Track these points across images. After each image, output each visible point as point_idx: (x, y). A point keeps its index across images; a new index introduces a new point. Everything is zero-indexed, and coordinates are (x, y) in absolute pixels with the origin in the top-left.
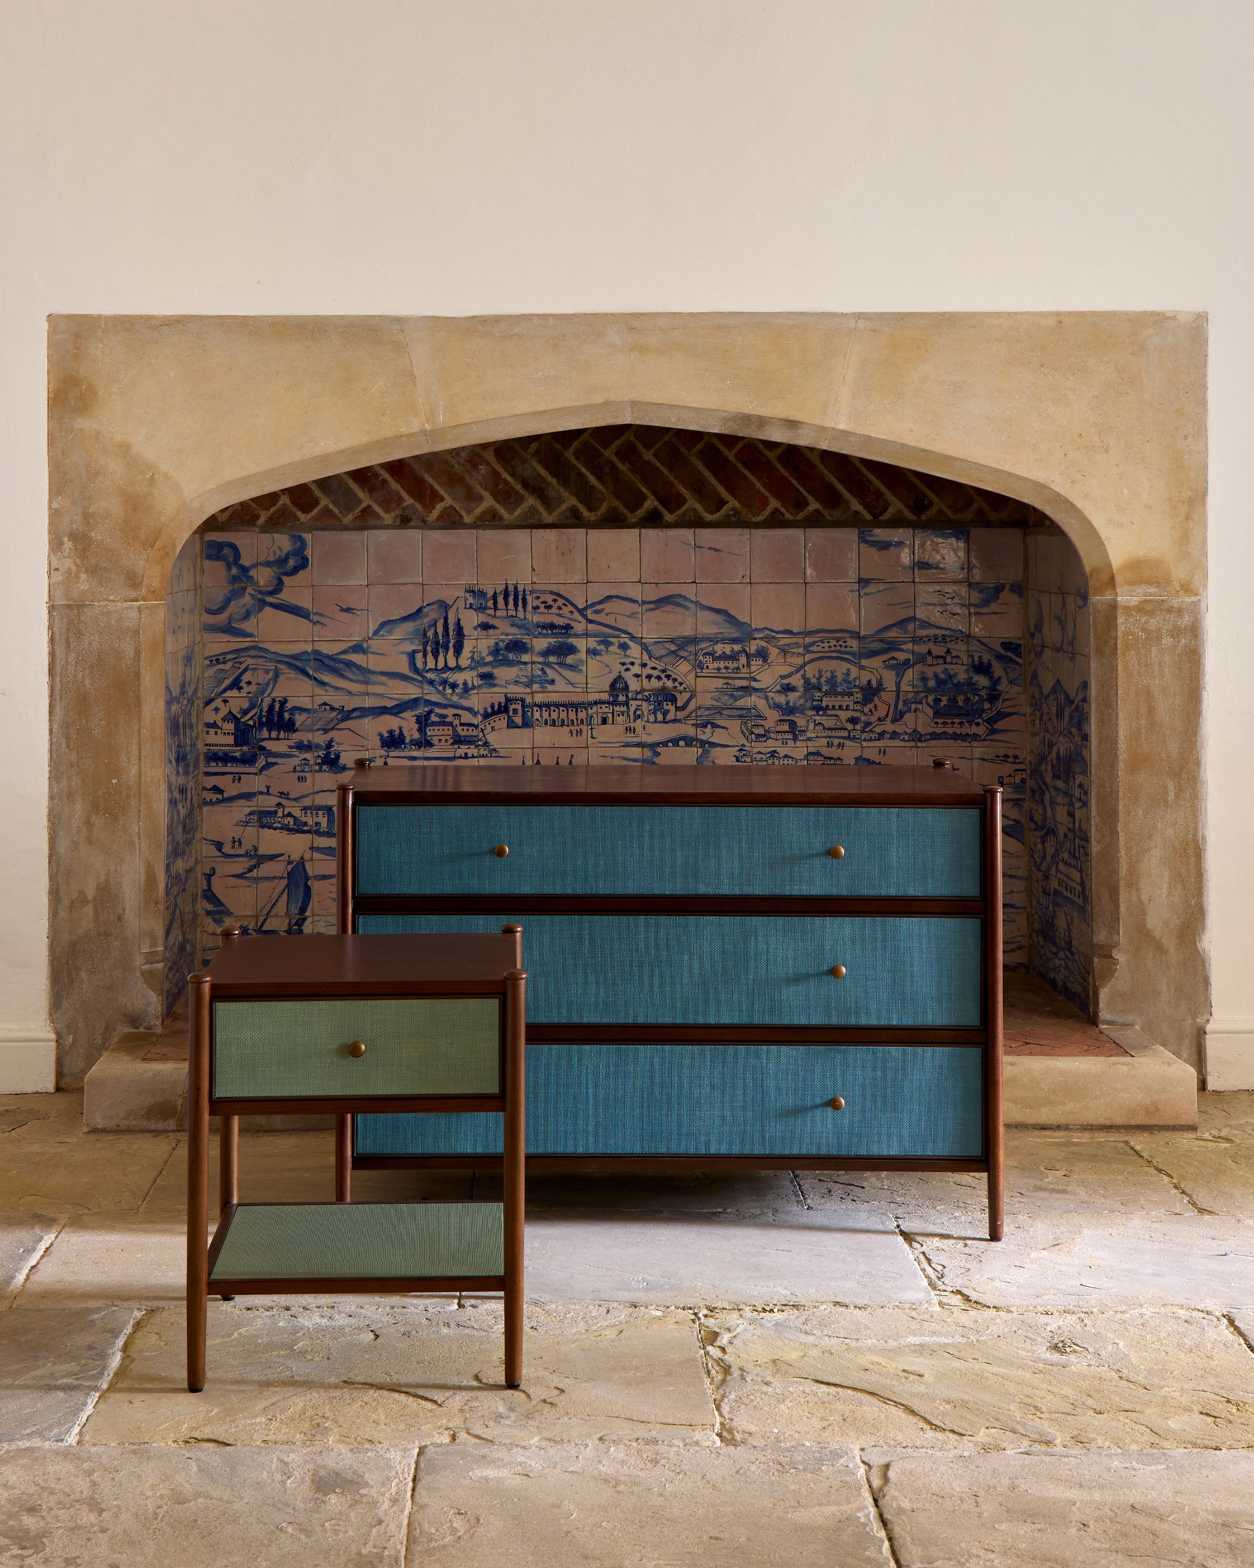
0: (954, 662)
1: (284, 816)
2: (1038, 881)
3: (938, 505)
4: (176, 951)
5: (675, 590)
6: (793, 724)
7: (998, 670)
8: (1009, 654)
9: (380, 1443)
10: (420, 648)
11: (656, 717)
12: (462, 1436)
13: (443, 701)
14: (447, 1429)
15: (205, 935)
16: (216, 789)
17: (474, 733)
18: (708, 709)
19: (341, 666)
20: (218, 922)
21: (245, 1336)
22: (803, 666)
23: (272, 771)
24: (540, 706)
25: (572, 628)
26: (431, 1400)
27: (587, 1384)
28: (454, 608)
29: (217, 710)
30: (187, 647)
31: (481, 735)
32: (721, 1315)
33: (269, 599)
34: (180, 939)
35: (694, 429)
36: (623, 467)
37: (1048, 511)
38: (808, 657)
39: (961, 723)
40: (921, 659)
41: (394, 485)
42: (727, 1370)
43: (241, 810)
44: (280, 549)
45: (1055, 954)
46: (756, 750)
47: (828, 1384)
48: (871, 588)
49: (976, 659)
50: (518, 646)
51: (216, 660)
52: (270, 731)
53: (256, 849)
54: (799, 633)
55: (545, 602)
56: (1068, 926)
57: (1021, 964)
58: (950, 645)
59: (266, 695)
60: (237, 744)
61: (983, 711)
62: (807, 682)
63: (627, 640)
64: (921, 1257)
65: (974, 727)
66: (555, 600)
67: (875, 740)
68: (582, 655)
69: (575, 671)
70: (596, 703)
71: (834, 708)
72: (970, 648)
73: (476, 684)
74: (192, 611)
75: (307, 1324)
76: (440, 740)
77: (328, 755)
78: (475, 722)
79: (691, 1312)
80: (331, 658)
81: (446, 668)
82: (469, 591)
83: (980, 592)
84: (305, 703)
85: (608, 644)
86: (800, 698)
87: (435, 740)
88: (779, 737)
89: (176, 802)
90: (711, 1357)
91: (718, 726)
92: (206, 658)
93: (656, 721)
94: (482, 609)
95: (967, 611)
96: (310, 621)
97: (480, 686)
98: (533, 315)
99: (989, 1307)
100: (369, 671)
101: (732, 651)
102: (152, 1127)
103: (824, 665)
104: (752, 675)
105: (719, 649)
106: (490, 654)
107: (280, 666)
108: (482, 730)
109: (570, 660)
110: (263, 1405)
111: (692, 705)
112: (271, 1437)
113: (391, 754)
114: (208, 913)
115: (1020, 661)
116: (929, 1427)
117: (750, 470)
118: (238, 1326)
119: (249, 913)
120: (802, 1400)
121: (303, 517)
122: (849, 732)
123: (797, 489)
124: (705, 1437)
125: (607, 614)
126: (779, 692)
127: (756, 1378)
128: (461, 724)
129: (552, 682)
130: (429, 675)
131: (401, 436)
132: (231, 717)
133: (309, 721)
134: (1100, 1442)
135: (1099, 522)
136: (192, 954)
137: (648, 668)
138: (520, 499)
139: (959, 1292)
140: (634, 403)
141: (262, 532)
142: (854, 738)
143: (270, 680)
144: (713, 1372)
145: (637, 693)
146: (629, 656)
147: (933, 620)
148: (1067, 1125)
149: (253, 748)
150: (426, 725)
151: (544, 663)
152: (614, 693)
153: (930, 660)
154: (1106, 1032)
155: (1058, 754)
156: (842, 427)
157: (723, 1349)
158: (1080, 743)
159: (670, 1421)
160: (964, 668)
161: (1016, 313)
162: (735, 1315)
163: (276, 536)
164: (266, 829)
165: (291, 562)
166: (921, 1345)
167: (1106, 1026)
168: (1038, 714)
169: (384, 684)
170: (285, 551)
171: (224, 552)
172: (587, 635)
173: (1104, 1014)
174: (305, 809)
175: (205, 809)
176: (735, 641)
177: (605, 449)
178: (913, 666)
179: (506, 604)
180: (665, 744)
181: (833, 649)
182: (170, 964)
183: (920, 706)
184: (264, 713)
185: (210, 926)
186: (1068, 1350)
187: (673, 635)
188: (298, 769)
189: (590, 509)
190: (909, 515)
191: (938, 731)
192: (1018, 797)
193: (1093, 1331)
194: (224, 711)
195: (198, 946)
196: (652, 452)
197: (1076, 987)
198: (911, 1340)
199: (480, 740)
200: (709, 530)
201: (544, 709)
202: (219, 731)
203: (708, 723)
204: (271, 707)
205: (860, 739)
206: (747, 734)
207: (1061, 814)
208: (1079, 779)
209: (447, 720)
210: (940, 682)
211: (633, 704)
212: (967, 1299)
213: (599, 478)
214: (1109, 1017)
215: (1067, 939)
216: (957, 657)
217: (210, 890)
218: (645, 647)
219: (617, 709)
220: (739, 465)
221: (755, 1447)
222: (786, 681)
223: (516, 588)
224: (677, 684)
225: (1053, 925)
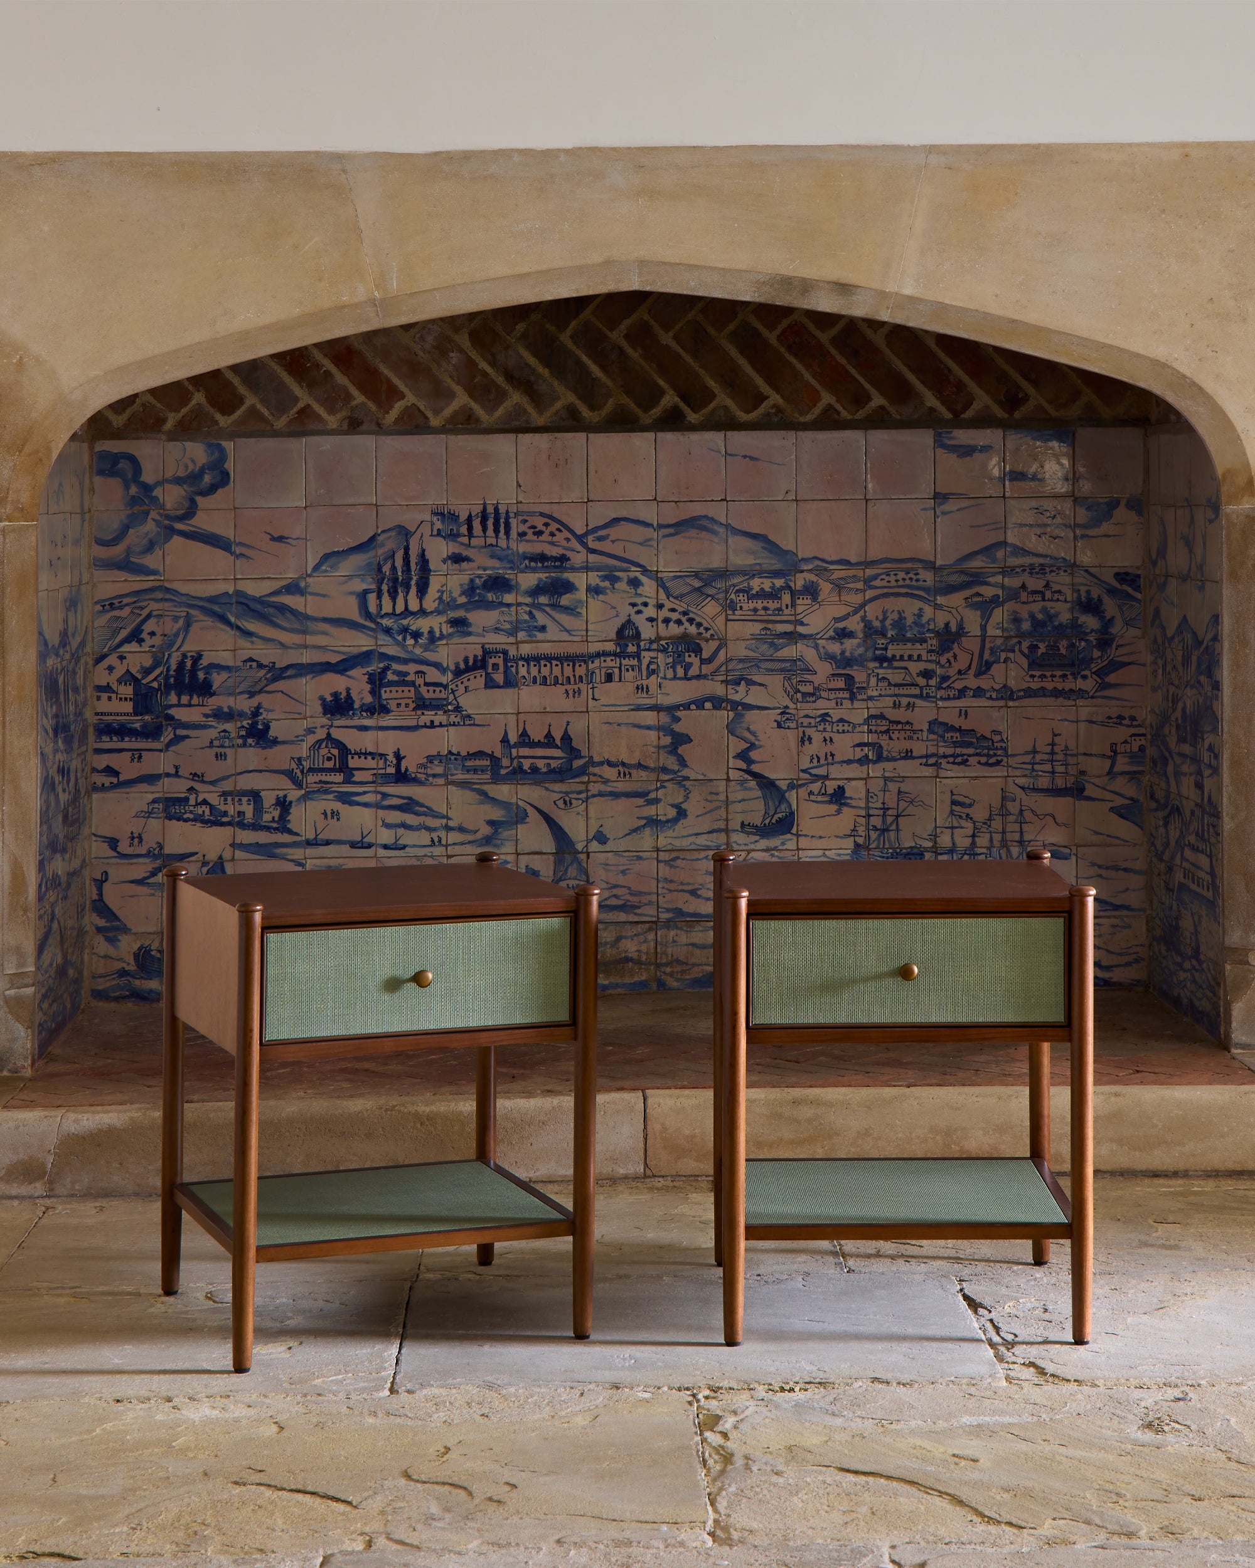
0: (1055, 598)
1: (197, 804)
2: (1159, 874)
3: (1036, 399)
4: (53, 974)
5: (697, 510)
6: (850, 679)
7: (1110, 607)
8: (1125, 587)
9: (273, 1552)
10: (373, 587)
11: (675, 672)
12: (381, 1542)
13: (403, 655)
14: (361, 1534)
15: (95, 958)
16: (110, 771)
17: (443, 695)
18: (741, 661)
19: (271, 610)
20: (112, 941)
21: (112, 1433)
22: (863, 606)
23: (182, 746)
24: (527, 660)
25: (569, 559)
26: (343, 1501)
27: (547, 1478)
28: (418, 535)
29: (111, 669)
30: (71, 587)
31: (451, 697)
32: (726, 1397)
33: (179, 526)
34: (59, 959)
35: (720, 296)
36: (634, 354)
37: (1170, 398)
38: (869, 594)
39: (1064, 676)
40: (1013, 595)
41: (341, 379)
42: (727, 1458)
43: (141, 797)
44: (193, 461)
45: (1180, 965)
46: (802, 713)
47: (856, 1472)
48: (949, 506)
49: (1083, 594)
50: (498, 584)
51: (110, 605)
52: (179, 696)
53: (161, 847)
54: (858, 564)
55: (534, 527)
56: (1195, 927)
57: (1139, 981)
58: (1049, 577)
59: (174, 649)
60: (136, 713)
61: (1092, 660)
62: (868, 625)
63: (638, 574)
64: (989, 1325)
65: (1079, 680)
66: (546, 525)
67: (954, 698)
68: (581, 594)
69: (572, 614)
70: (598, 655)
71: (902, 658)
72: (1076, 580)
73: (445, 632)
74: (76, 542)
75: (192, 1416)
76: (399, 705)
77: (254, 725)
78: (444, 680)
79: (688, 1393)
80: (259, 600)
81: (407, 612)
82: (436, 514)
83: (1088, 509)
84: (226, 658)
85: (614, 580)
86: (859, 646)
87: (392, 705)
88: (832, 695)
89: (53, 784)
90: (710, 1444)
91: (755, 683)
92: (96, 603)
93: (675, 678)
94: (453, 536)
95: (1071, 535)
96: (232, 553)
97: (450, 635)
98: (512, 150)
99: (1068, 1381)
100: (308, 618)
101: (773, 587)
102: (14, 1192)
103: (892, 604)
104: (798, 617)
105: (756, 584)
106: (463, 593)
107: (192, 612)
108: (453, 692)
109: (565, 600)
110: (126, 1512)
111: (722, 657)
112: (133, 1549)
113: (336, 723)
114: (99, 930)
115: (1139, 596)
116: (980, 1520)
117: (796, 356)
118: (101, 1420)
119: (151, 930)
120: (821, 1492)
121: (223, 421)
122: (921, 688)
123: (857, 381)
124: (693, 1536)
125: (613, 542)
126: (831, 638)
127: (764, 1467)
128: (426, 684)
129: (543, 629)
130: (386, 622)
131: (344, 307)
132: (129, 678)
133: (230, 682)
134: (1196, 1532)
135: (1233, 409)
136: (78, 981)
137: (665, 610)
138: (502, 396)
139: (1032, 1364)
140: (642, 263)
141: (170, 439)
142: (928, 696)
143: (180, 629)
144: (710, 1462)
145: (651, 642)
146: (641, 595)
147: (1029, 546)
148: (1186, 1171)
149: (157, 717)
150: (381, 685)
151: (533, 605)
152: (622, 642)
153: (1024, 596)
154: (1239, 1057)
155: (1184, 710)
156: (908, 291)
157: (725, 1435)
158: (1209, 694)
159: (647, 1518)
160: (1069, 605)
161: (1130, 145)
162: (745, 1395)
163: (188, 444)
164: (174, 822)
165: (207, 479)
166: (979, 1426)
167: (1239, 1051)
168: (1160, 662)
169: (326, 634)
170: (199, 464)
171: (120, 465)
172: (587, 568)
173: (1238, 1035)
174: (224, 794)
175: (95, 796)
176: (776, 574)
177: (611, 330)
178: (1002, 604)
179: (485, 530)
180: (686, 706)
181: (901, 583)
182: (43, 991)
183: (1011, 655)
184: (172, 673)
185: (102, 945)
186: (1166, 1428)
187: (697, 566)
188: (216, 743)
189: (592, 408)
190: (999, 412)
191: (1034, 686)
192: (1135, 769)
193: (1199, 1406)
194: (120, 671)
195: (85, 973)
196: (671, 334)
197: (1204, 1005)
198: (967, 1420)
199: (450, 704)
200: (743, 433)
201: (532, 663)
202: (113, 696)
203: (742, 679)
204: (181, 665)
205: (935, 697)
206: (792, 693)
207: (1187, 787)
208: (1209, 739)
209: (408, 678)
210: (1037, 624)
211: (646, 656)
212: (1041, 1371)
213: (603, 368)
214: (1244, 1039)
215: (1193, 944)
216: (1059, 592)
217: (101, 900)
218: (661, 583)
219: (625, 662)
220: (783, 350)
221: (756, 1547)
222: (841, 625)
223: (496, 510)
224: (702, 630)
225: (1177, 928)
